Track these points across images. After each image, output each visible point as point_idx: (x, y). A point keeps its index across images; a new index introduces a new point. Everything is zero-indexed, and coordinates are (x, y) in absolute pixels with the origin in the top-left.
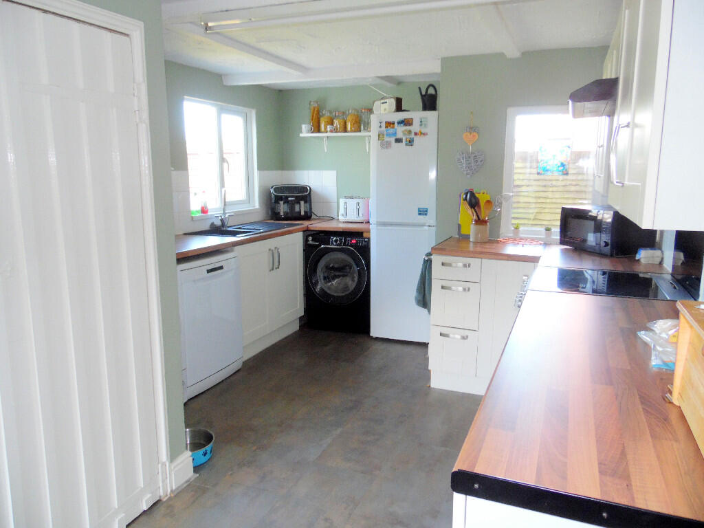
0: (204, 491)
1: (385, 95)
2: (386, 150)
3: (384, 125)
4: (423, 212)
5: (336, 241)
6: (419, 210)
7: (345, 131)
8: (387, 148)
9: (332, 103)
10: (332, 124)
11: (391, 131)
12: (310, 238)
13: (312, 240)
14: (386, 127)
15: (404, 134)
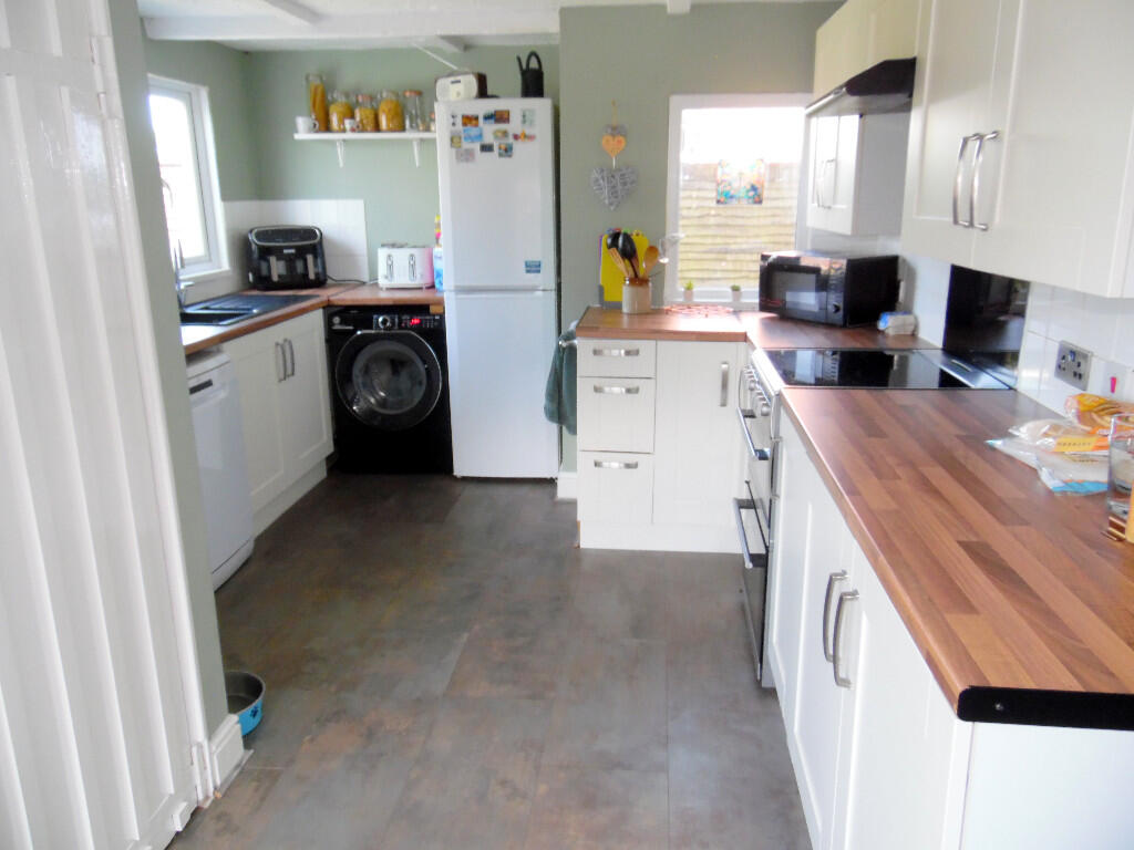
0: (273, 777)
1: (455, 68)
2: (464, 164)
3: (459, 121)
4: (533, 268)
5: (384, 322)
6: (527, 265)
7: (377, 128)
8: (467, 160)
9: (349, 78)
10: (352, 117)
11: (473, 131)
12: (337, 320)
13: (341, 323)
14: (464, 124)
15: (496, 137)
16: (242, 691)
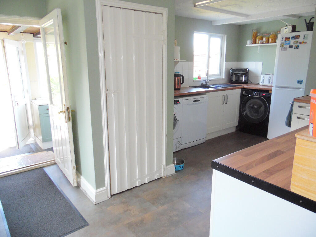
0: (176, 179)
1: (288, 24)
2: (283, 52)
3: (284, 39)
4: (300, 82)
5: (256, 94)
6: (298, 81)
7: (268, 42)
8: (284, 50)
9: (263, 30)
10: (262, 39)
11: (288, 42)
12: (244, 92)
13: (245, 93)
14: (285, 40)
15: (294, 43)
16: (180, 162)
